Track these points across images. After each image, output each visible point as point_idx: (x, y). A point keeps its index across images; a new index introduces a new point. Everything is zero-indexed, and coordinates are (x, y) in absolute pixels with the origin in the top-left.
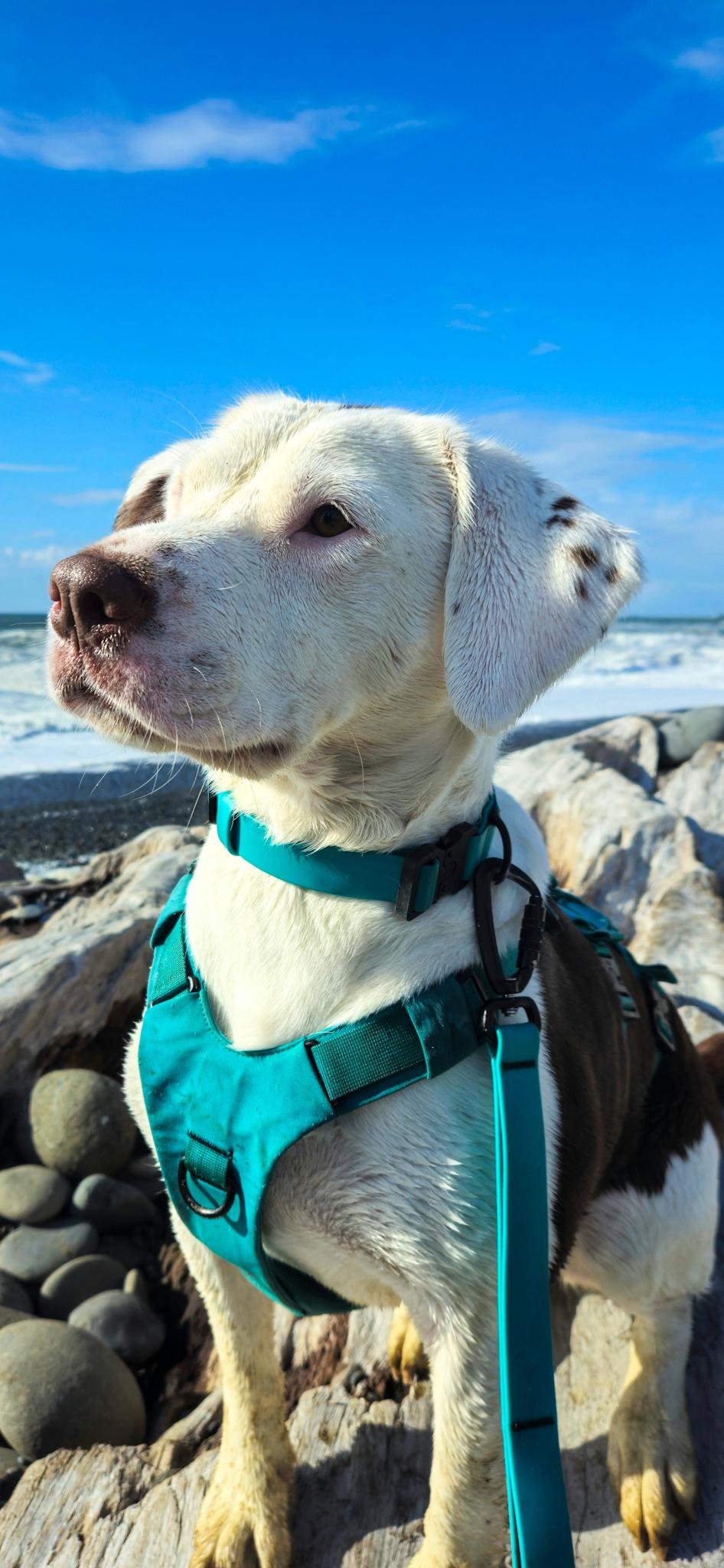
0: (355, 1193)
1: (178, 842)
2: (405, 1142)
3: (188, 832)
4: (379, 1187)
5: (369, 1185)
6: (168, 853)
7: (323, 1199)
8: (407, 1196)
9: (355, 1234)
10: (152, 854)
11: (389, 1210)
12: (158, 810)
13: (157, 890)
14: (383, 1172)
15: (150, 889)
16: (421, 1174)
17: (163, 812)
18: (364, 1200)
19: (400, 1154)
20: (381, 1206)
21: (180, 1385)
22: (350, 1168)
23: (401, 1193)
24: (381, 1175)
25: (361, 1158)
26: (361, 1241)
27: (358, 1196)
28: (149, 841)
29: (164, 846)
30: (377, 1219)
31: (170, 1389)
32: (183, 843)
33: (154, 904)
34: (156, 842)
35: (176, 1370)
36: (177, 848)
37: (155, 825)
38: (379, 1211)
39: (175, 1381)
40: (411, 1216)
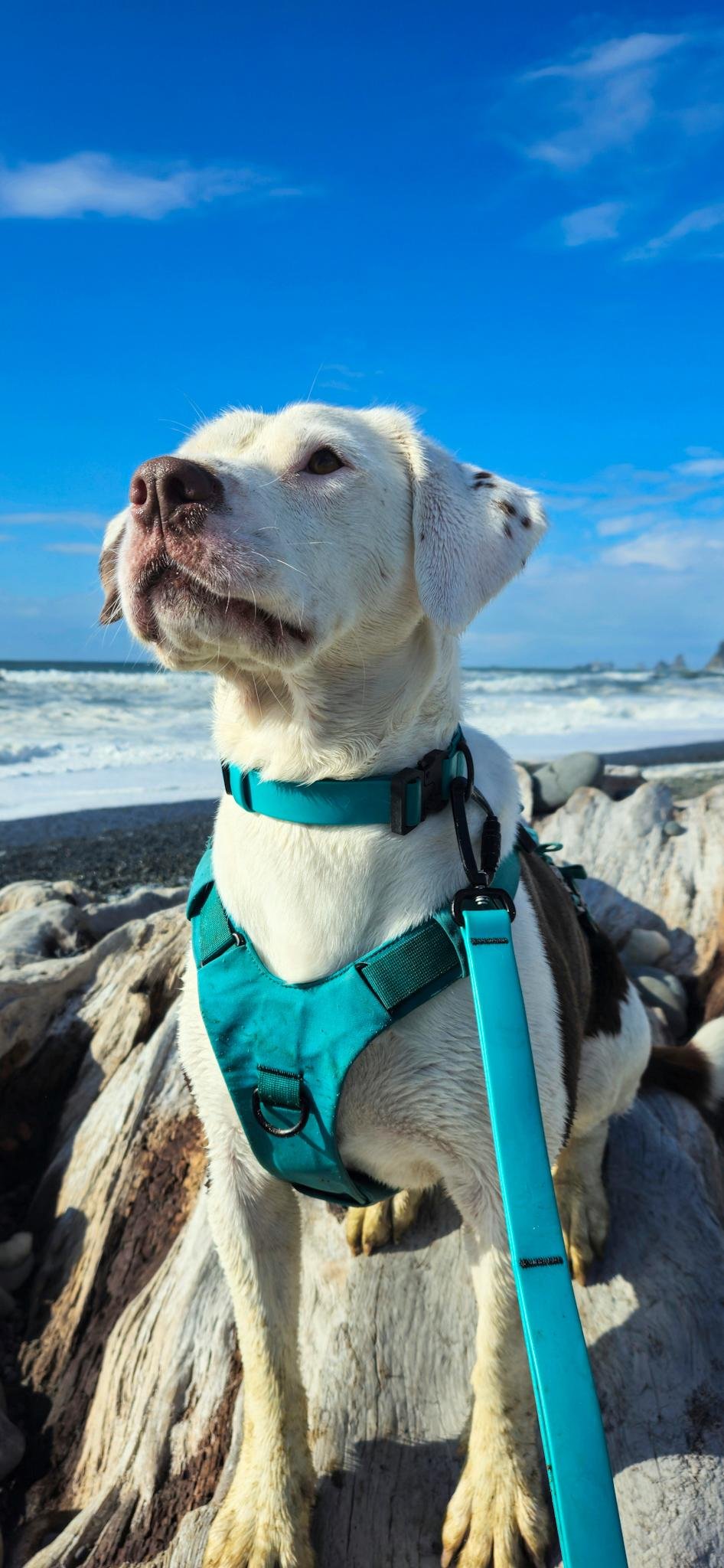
0: (413, 1085)
1: (40, 898)
2: (449, 1036)
3: (51, 887)
4: (434, 1075)
5: (423, 1075)
6: (30, 910)
7: (387, 1096)
8: (456, 1078)
9: (414, 1119)
10: (12, 911)
11: (442, 1093)
12: (18, 864)
13: (18, 951)
14: (434, 1062)
15: (9, 950)
16: (465, 1059)
17: (23, 865)
18: (423, 1088)
19: (447, 1045)
20: (435, 1091)
21: (43, 1503)
22: (407, 1063)
23: (449, 1077)
24: (431, 1065)
25: (415, 1054)
26: (420, 1124)
27: (417, 1086)
28: (8, 897)
29: (25, 902)
30: (432, 1102)
31: (31, 1510)
32: (45, 899)
33: (14, 966)
34: (15, 898)
35: (36, 1488)
36: (39, 904)
37: (15, 880)
38: (433, 1095)
39: (37, 1500)
40: (461, 1095)
